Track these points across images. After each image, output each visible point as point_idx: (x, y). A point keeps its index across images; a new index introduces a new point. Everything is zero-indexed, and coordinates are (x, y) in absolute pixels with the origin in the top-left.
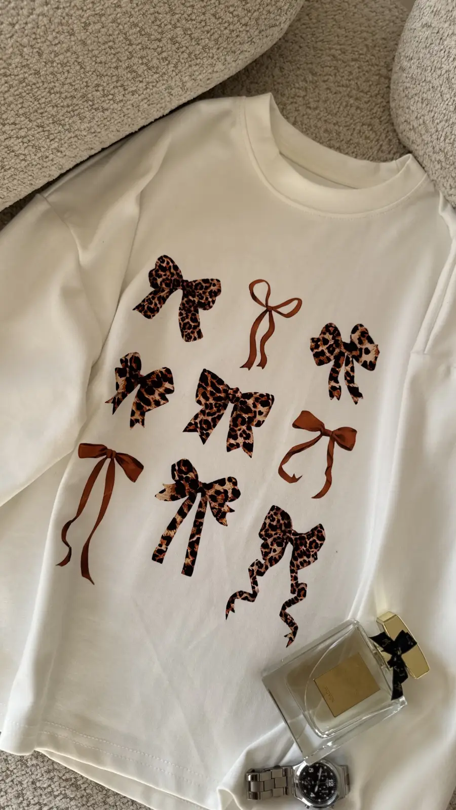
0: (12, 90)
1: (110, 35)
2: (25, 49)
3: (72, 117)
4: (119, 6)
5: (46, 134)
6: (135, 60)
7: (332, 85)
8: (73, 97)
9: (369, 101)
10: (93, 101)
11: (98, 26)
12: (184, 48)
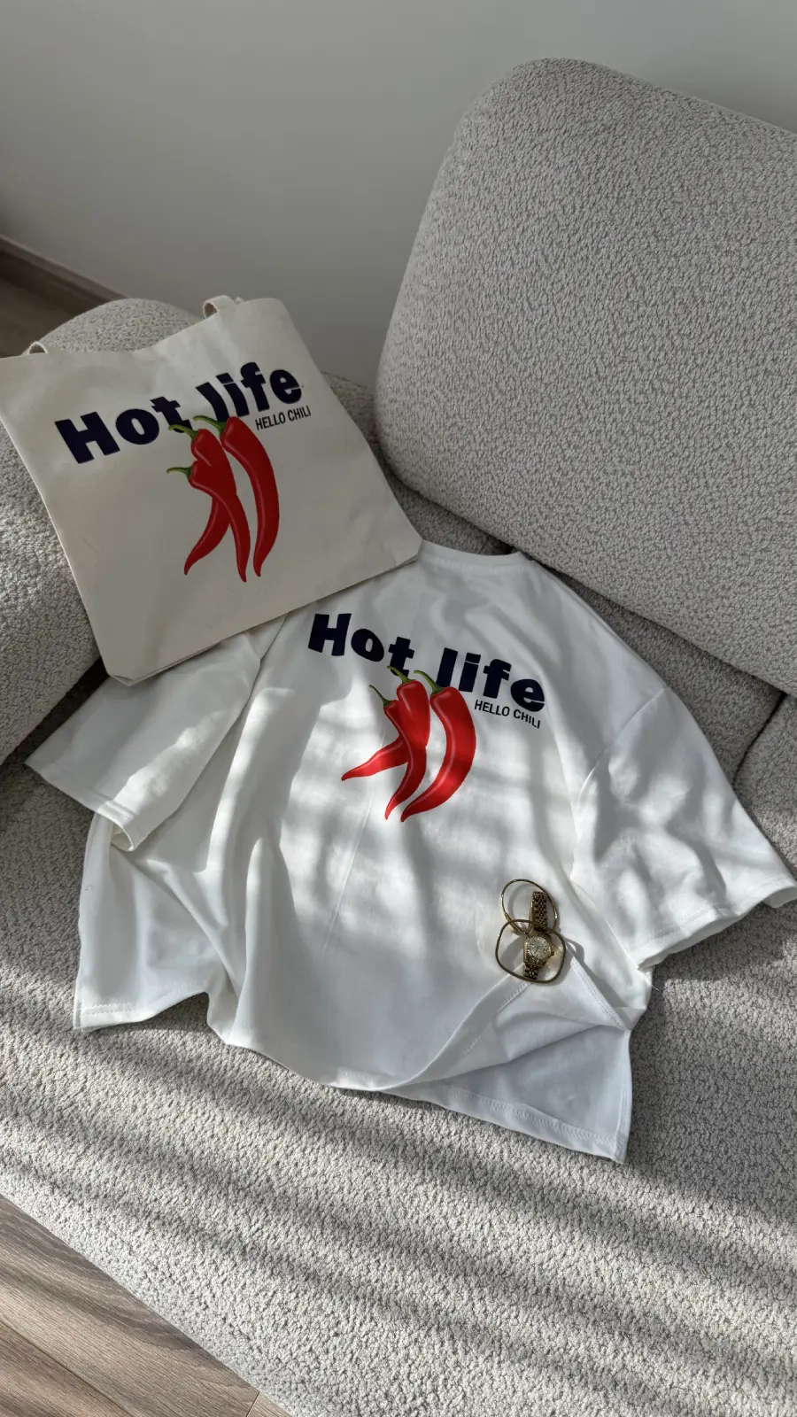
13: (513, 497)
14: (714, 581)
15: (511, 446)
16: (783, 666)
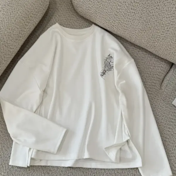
14: (156, 38)
15: (104, 6)
16: (172, 58)
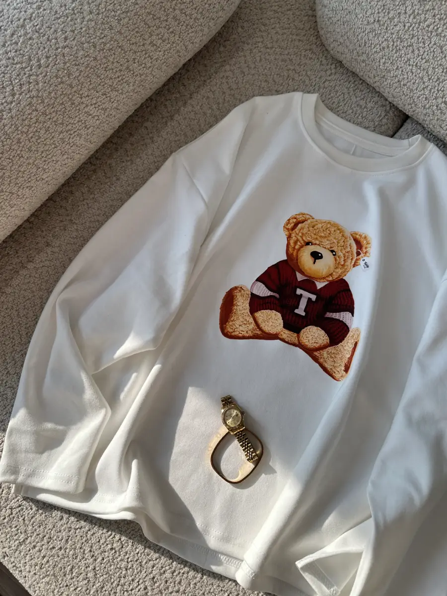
0: (82, 73)
1: (135, 24)
2: (85, 45)
3: (122, 84)
4: (137, 4)
5: (108, 98)
6: (154, 37)
7: (278, 30)
8: (121, 70)
9: (305, 34)
10: (133, 70)
11: (126, 20)
12: (183, 23)
13: (427, 73)
